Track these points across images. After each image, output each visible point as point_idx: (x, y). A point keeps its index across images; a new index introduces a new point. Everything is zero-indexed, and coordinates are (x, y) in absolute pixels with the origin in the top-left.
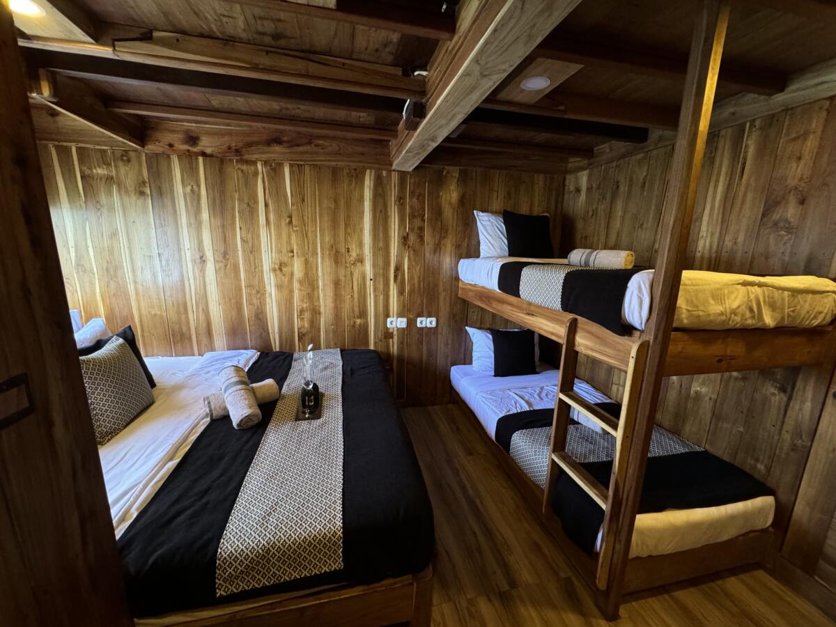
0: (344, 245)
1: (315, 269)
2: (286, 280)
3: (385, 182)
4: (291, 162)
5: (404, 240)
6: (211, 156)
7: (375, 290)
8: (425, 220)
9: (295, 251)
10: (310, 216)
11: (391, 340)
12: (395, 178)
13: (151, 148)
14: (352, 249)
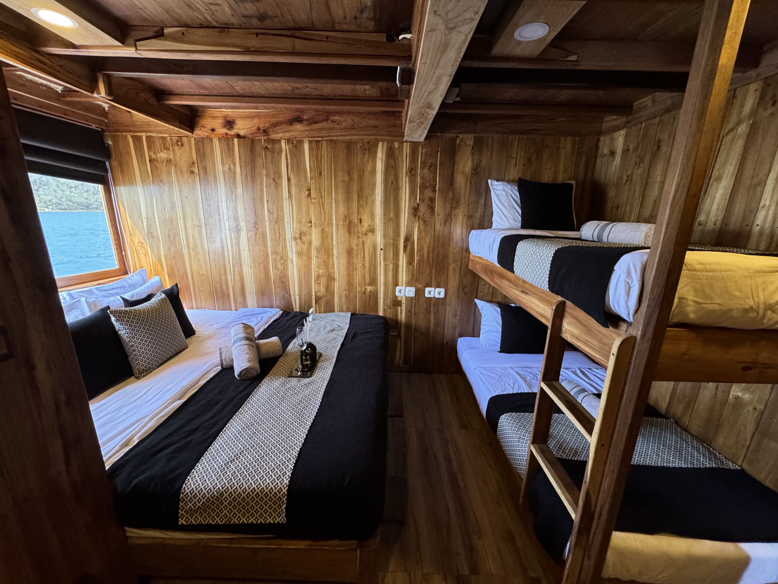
0: (356, 215)
1: (330, 238)
2: (305, 247)
3: (397, 153)
4: (310, 139)
5: (415, 211)
6: (244, 137)
7: (385, 260)
8: (436, 191)
9: (313, 222)
10: (326, 189)
11: (399, 308)
12: (407, 148)
13: (199, 133)
14: (365, 220)
